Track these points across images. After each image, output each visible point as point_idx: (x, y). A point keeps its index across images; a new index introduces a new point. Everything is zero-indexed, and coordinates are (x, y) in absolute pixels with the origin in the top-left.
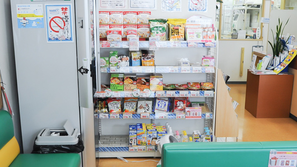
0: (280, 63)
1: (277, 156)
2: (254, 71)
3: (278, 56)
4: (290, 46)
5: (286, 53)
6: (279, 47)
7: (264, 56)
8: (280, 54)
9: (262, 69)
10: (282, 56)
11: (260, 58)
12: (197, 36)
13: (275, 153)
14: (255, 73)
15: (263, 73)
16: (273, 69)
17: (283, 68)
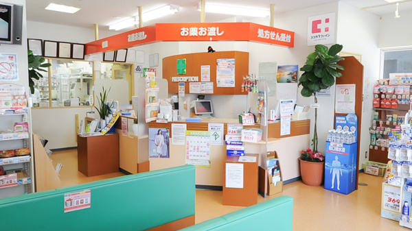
0: (106, 125)
1: (71, 197)
2: (82, 134)
3: (104, 119)
4: (114, 110)
5: (110, 116)
6: (105, 111)
7: (93, 119)
8: (106, 118)
9: (91, 131)
10: (108, 119)
11: (89, 121)
12: (6, 104)
13: (69, 195)
14: (82, 136)
15: (90, 135)
16: (100, 131)
17: (108, 129)
